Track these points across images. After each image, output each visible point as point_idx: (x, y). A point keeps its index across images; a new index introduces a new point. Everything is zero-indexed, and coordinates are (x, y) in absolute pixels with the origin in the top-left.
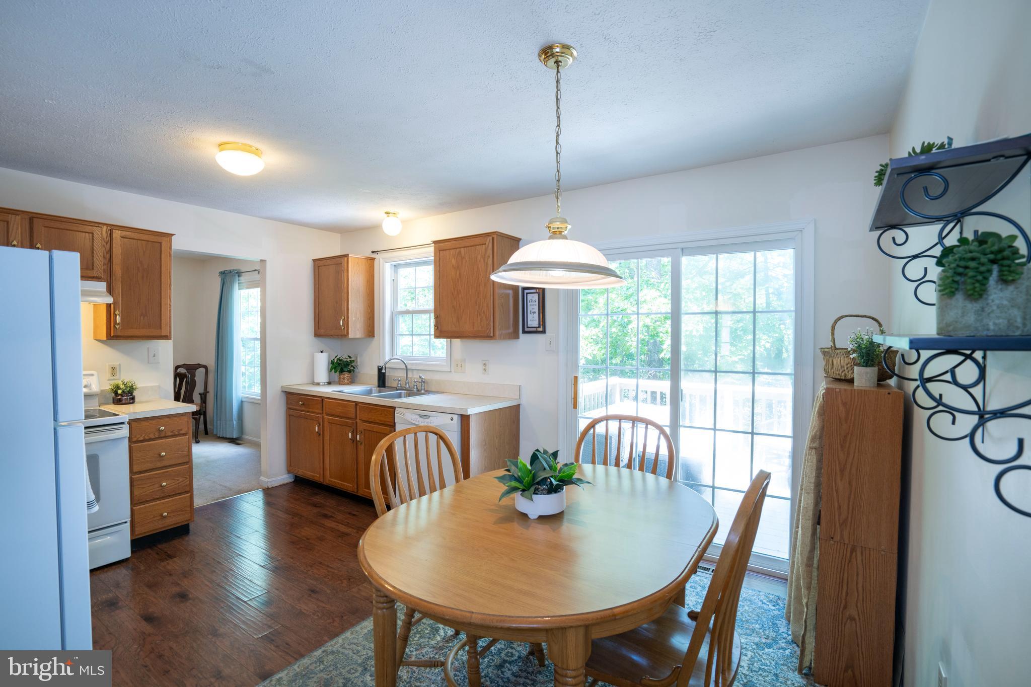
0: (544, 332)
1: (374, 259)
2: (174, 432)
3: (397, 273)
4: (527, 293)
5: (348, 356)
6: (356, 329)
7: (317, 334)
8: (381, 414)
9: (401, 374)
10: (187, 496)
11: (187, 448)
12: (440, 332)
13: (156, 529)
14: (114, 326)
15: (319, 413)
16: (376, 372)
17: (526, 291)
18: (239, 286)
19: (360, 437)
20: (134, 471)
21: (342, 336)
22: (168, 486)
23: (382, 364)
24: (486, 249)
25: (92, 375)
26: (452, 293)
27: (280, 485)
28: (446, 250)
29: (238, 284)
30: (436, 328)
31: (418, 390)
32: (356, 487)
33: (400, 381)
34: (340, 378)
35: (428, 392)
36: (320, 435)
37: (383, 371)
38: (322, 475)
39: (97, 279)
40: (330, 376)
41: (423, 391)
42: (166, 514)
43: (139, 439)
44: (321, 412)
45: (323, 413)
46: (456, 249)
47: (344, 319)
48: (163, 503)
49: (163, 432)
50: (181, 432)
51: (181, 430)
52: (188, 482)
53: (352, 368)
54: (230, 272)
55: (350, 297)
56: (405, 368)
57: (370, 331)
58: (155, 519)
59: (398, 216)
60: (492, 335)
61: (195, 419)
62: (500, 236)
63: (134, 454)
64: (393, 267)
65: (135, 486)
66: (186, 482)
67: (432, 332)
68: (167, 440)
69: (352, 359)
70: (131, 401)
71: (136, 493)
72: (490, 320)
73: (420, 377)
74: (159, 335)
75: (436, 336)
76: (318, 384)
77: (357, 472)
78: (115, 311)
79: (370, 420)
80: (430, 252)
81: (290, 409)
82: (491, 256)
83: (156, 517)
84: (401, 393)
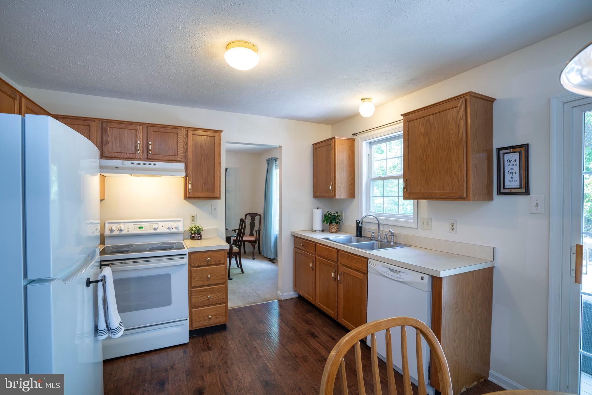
0: (527, 192)
1: (354, 140)
2: (216, 262)
3: (372, 149)
4: (504, 154)
5: (336, 212)
6: (341, 193)
7: (315, 197)
8: (357, 262)
9: (375, 227)
10: (223, 306)
11: (224, 274)
12: (408, 194)
13: (205, 326)
14: (188, 191)
15: (313, 254)
16: (355, 225)
17: (502, 152)
18: (275, 167)
19: (340, 277)
20: (193, 286)
21: (331, 197)
22: (212, 298)
23: (359, 219)
24: (458, 112)
25: (180, 221)
26: (421, 158)
27: (289, 299)
28: (414, 120)
29: (276, 166)
30: (405, 190)
31: (388, 242)
32: (336, 315)
33: (373, 233)
34: (330, 228)
35: (397, 245)
36: (313, 269)
37: (360, 225)
38: (314, 299)
39: (180, 161)
40: (323, 226)
41: (392, 243)
42: (210, 316)
43: (195, 265)
44: (314, 253)
45: (315, 254)
46: (425, 117)
47: (332, 184)
48: (209, 309)
49: (210, 262)
50: (221, 262)
51: (221, 261)
52: (224, 296)
53: (338, 221)
54: (271, 159)
55: (336, 168)
56: (378, 223)
57: (352, 194)
58: (204, 319)
59: (372, 101)
60: (465, 196)
61: (253, 245)
62: (473, 96)
63: (192, 275)
64: (369, 145)
65: (193, 295)
66: (223, 296)
67: (401, 194)
68: (212, 267)
69: (339, 214)
70: (199, 238)
71: (194, 300)
72: (463, 181)
73: (390, 231)
74: (213, 196)
75: (406, 197)
76: (315, 231)
77: (338, 303)
78: (189, 181)
79: (348, 265)
80: (399, 129)
81: (296, 248)
82: (464, 118)
83: (205, 317)
84: (373, 243)
